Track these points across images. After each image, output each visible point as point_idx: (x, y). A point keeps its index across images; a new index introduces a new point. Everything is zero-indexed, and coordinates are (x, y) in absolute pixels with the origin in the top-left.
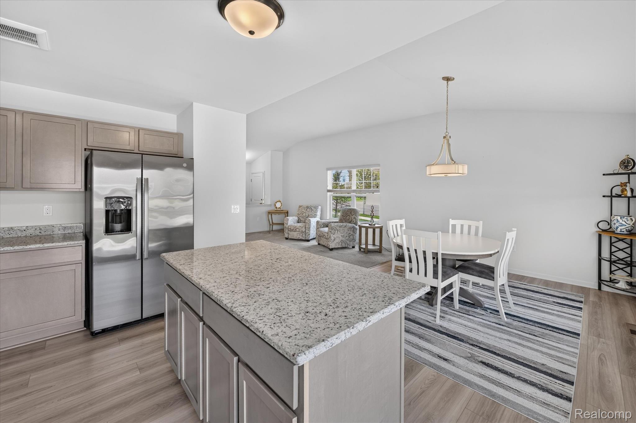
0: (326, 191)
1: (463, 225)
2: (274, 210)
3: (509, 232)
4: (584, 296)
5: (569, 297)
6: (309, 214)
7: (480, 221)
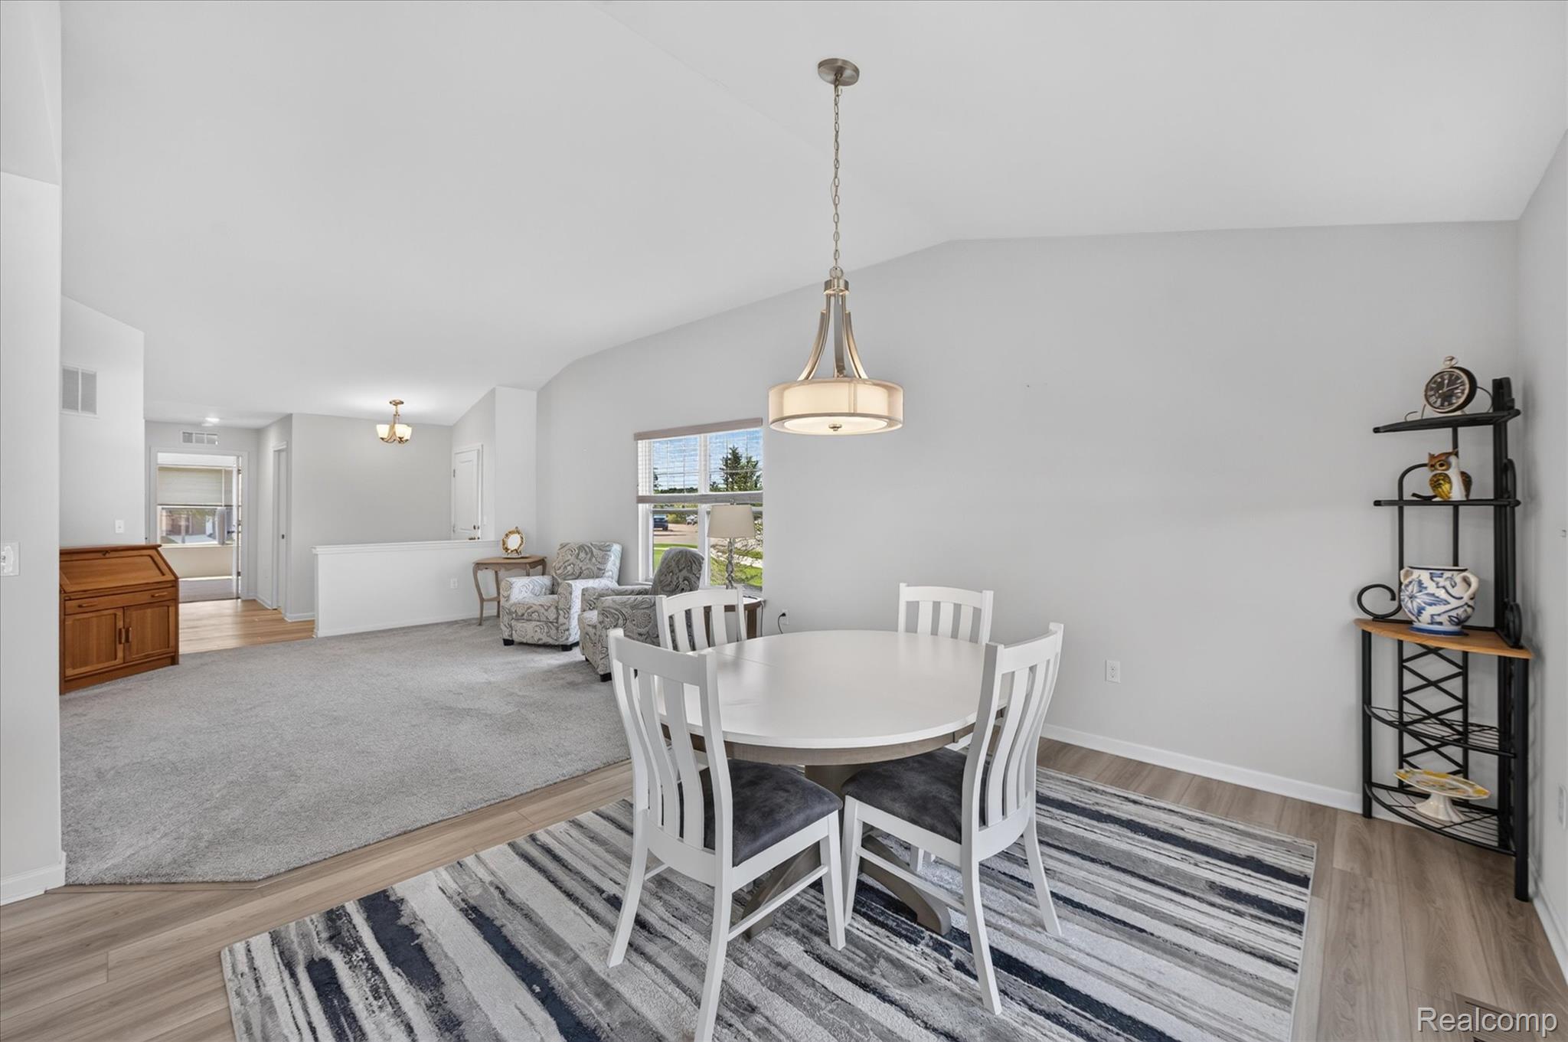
0: (635, 500)
1: (939, 603)
2: (500, 558)
3: (1007, 644)
4: (1315, 849)
5: (1269, 857)
6: (583, 568)
7: (984, 591)
